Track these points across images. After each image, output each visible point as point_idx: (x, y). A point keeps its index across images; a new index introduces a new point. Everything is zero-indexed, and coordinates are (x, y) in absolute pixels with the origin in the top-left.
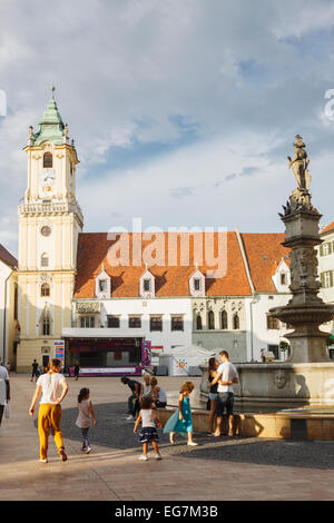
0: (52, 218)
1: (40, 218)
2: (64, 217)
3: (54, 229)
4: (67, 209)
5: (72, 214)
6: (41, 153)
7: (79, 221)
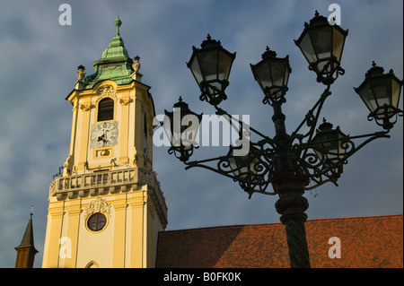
0: (109, 197)
1: (88, 200)
2: (131, 195)
3: (112, 218)
4: (136, 180)
5: (145, 188)
6: (95, 100)
7: (157, 207)
